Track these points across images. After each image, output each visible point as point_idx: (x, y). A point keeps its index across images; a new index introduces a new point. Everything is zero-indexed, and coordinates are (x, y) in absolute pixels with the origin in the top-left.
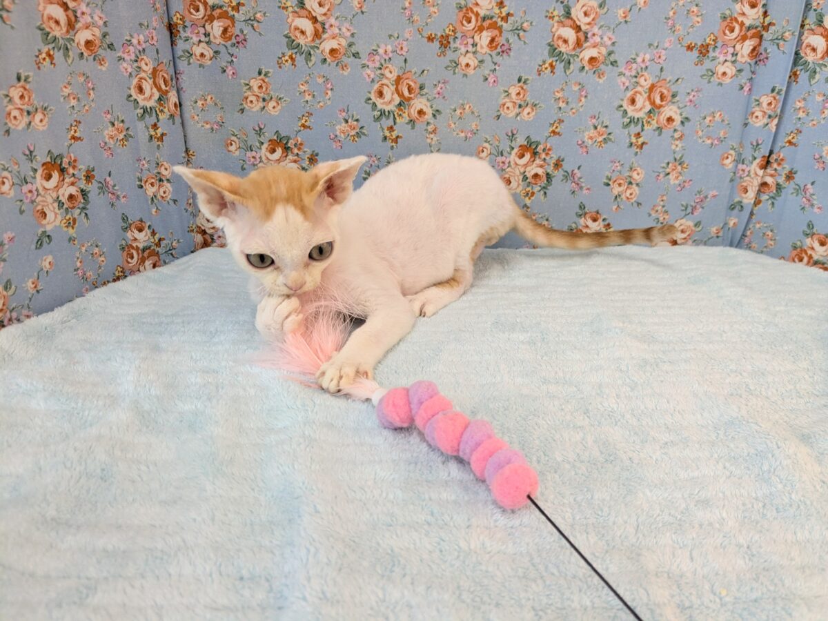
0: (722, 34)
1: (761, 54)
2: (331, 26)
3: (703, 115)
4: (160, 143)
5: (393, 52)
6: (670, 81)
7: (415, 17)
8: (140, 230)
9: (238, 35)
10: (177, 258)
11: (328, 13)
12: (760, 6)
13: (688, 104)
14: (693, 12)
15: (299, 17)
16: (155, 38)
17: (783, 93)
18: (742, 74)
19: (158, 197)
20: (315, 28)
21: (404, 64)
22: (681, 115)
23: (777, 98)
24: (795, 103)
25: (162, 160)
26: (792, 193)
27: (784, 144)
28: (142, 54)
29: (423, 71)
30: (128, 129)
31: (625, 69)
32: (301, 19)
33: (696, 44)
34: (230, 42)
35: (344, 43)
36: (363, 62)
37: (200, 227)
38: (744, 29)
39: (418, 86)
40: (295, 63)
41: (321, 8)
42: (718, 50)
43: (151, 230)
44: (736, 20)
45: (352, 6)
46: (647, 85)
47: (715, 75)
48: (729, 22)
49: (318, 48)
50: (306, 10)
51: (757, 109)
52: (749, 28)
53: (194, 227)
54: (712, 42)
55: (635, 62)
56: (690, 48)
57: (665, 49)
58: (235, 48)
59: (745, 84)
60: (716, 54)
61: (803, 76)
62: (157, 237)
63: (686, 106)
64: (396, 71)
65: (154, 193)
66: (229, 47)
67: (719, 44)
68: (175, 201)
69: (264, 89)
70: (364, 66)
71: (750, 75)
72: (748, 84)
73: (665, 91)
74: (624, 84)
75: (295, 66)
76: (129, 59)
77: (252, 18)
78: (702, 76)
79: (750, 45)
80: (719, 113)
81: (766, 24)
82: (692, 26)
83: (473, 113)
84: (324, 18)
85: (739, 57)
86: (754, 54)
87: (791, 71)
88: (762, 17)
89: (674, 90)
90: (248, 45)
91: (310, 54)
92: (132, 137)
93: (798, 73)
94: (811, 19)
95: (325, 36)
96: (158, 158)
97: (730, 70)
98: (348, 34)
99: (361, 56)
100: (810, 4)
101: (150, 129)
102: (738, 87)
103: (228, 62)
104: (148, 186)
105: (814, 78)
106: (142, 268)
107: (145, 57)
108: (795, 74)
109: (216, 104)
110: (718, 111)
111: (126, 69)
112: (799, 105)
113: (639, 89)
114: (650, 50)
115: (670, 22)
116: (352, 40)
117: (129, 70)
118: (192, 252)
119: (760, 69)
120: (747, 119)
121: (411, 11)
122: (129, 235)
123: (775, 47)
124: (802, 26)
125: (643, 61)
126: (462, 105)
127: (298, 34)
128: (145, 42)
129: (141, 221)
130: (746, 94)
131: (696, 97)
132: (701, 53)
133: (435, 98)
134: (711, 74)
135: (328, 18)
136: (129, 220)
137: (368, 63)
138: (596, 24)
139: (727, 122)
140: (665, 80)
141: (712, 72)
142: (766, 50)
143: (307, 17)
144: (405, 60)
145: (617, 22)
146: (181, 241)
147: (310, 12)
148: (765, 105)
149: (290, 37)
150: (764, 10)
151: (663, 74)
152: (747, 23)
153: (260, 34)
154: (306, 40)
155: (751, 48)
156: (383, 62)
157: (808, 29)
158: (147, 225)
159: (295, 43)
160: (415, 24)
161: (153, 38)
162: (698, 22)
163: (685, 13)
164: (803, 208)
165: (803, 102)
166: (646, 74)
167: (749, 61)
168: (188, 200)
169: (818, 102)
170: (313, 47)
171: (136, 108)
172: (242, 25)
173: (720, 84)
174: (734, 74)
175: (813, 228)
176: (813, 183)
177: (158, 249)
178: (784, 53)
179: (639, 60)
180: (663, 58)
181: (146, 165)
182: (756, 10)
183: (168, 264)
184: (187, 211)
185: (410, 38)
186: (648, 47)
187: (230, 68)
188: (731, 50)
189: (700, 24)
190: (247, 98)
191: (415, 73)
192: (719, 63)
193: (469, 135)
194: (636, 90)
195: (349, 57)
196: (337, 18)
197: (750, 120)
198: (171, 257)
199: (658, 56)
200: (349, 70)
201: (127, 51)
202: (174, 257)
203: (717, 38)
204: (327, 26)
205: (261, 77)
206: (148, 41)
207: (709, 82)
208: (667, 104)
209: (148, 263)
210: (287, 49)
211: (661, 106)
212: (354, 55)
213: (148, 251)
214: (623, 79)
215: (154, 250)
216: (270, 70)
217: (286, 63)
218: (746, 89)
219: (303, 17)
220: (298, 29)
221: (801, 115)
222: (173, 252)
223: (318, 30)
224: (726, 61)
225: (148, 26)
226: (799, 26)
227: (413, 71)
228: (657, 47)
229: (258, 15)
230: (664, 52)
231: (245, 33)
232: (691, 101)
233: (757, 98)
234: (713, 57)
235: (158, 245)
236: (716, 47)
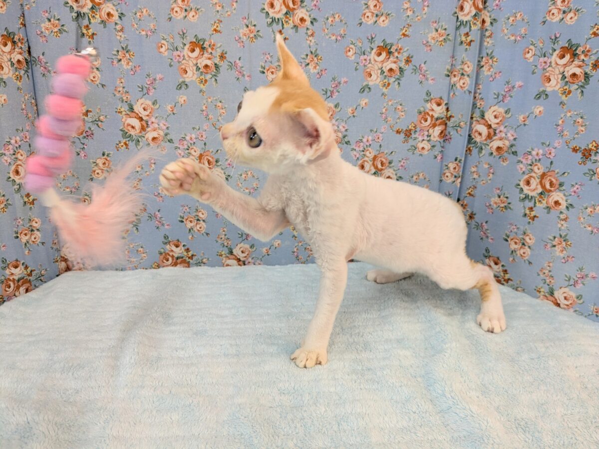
0: (419, 123)
1: (447, 135)
2: (153, 123)
3: (411, 175)
4: (32, 206)
5: (196, 138)
6: (387, 153)
7: (210, 116)
8: (16, 267)
9: (87, 131)
10: (45, 282)
11: (150, 114)
12: (443, 105)
13: (400, 168)
14: (399, 109)
15: (130, 117)
16: (28, 137)
17: (463, 161)
18: (435, 148)
19: (31, 242)
20: (141, 124)
21: (204, 146)
22: (396, 175)
23: (459, 164)
24: (471, 169)
25: (33, 216)
26: (474, 228)
27: (466, 195)
28: (18, 149)
29: (217, 151)
30: (7, 200)
31: (356, 146)
32: (131, 119)
33: (402, 130)
34: (82, 136)
35: (162, 133)
36: (176, 145)
37: (64, 257)
38: (434, 119)
39: (215, 160)
40: (128, 147)
41: (145, 112)
42: (417, 133)
43: (25, 266)
44: (428, 114)
45: (166, 110)
46: (371, 156)
47: (417, 149)
48: (424, 115)
49: (144, 137)
50: (135, 113)
51: (447, 171)
52: (437, 119)
53: (58, 258)
54: (412, 128)
55: (362, 142)
56: (398, 132)
57: (382, 133)
58: (85, 139)
59: (438, 155)
60: (416, 135)
61: (475, 151)
62: (29, 270)
63: (399, 169)
64: (199, 150)
65: (27, 240)
66: (81, 139)
67: (418, 129)
68: (43, 243)
69: (107, 165)
70: (176, 148)
71: (441, 149)
72: (440, 155)
73: (384, 160)
74: (355, 156)
75: (128, 149)
76: (9, 154)
77: (97, 120)
78: (408, 150)
79: (439, 130)
80: (422, 174)
81: (448, 116)
82: (399, 118)
83: (253, 176)
84: (147, 118)
85: (432, 138)
86: (442, 135)
87: (467, 147)
88: (446, 112)
89: (390, 159)
90: (94, 137)
91: (138, 141)
92: (11, 205)
93: (471, 148)
94: (477, 115)
95: (148, 129)
96: (30, 216)
97: (427, 146)
98: (165, 127)
99: (174, 141)
100: (476, 104)
101: (25, 198)
102: (433, 157)
103: (81, 148)
104: (23, 236)
105: (481, 153)
106: (17, 294)
107: (20, 151)
108: (469, 149)
109: (73, 175)
110: (421, 172)
111: (6, 161)
112: (473, 169)
113: (366, 159)
114: (371, 134)
115: (384, 115)
116: (167, 131)
117: (9, 161)
118: (57, 276)
119: (447, 145)
120: (441, 177)
121: (207, 112)
122: (7, 272)
123: (455, 131)
124: (472, 118)
125: (368, 141)
126: (246, 171)
127: (130, 128)
128: (20, 141)
129: (17, 260)
130: (439, 161)
131: (405, 164)
132: (406, 135)
133: (227, 168)
134: (414, 148)
135: (150, 118)
136: (8, 261)
137: (179, 146)
138: (333, 118)
139: (427, 179)
140: (383, 153)
141: (415, 147)
142: (449, 133)
143: (136, 117)
144: (205, 144)
145: (348, 117)
146: (48, 269)
147: (137, 114)
148: (452, 169)
149: (124, 131)
150: (446, 107)
151: (381, 148)
152: (436, 116)
153: (103, 129)
154: (135, 132)
155: (440, 131)
156: (189, 145)
157: (476, 121)
158: (22, 262)
159: (128, 134)
160: (210, 121)
161: (26, 137)
162: (403, 115)
163: (394, 110)
164: (482, 239)
165: (476, 168)
166: (370, 149)
167: (439, 140)
168: (53, 241)
169: (486, 169)
170: (140, 137)
171: (13, 185)
172: (90, 125)
173: (421, 155)
174: (429, 148)
175: (489, 252)
176: (486, 222)
177: (30, 278)
178: (461, 135)
179: (365, 140)
180: (381, 138)
181: (21, 222)
182: (441, 107)
183: (37, 287)
184: (52, 248)
185: (207, 130)
186: (370, 132)
187: (82, 152)
188: (426, 133)
189: (404, 117)
190: (95, 171)
191: (212, 152)
192: (419, 142)
193: (252, 191)
194: (364, 159)
195: (166, 142)
196: (156, 117)
197: (443, 178)
198: (40, 281)
199: (377, 138)
200: (166, 151)
201: (7, 148)
202: (42, 281)
203: (416, 126)
204: (149, 123)
205: (104, 157)
206: (23, 140)
207: (413, 153)
208: (386, 168)
209: (22, 289)
210: (122, 138)
211: (382, 170)
212: (169, 141)
213: (21, 281)
214: (355, 153)
215: (27, 279)
216: (111, 152)
217: (122, 148)
218: (439, 158)
219: (133, 117)
220: (130, 125)
221: (475, 176)
222: (42, 278)
223: (144, 126)
224: (423, 140)
225: (22, 130)
226: (469, 118)
227: (211, 150)
228: (376, 132)
229: (102, 118)
230: (381, 135)
231: (92, 129)
232: (402, 166)
233: (447, 164)
234: (414, 137)
235: (30, 275)
236: (416, 131)
